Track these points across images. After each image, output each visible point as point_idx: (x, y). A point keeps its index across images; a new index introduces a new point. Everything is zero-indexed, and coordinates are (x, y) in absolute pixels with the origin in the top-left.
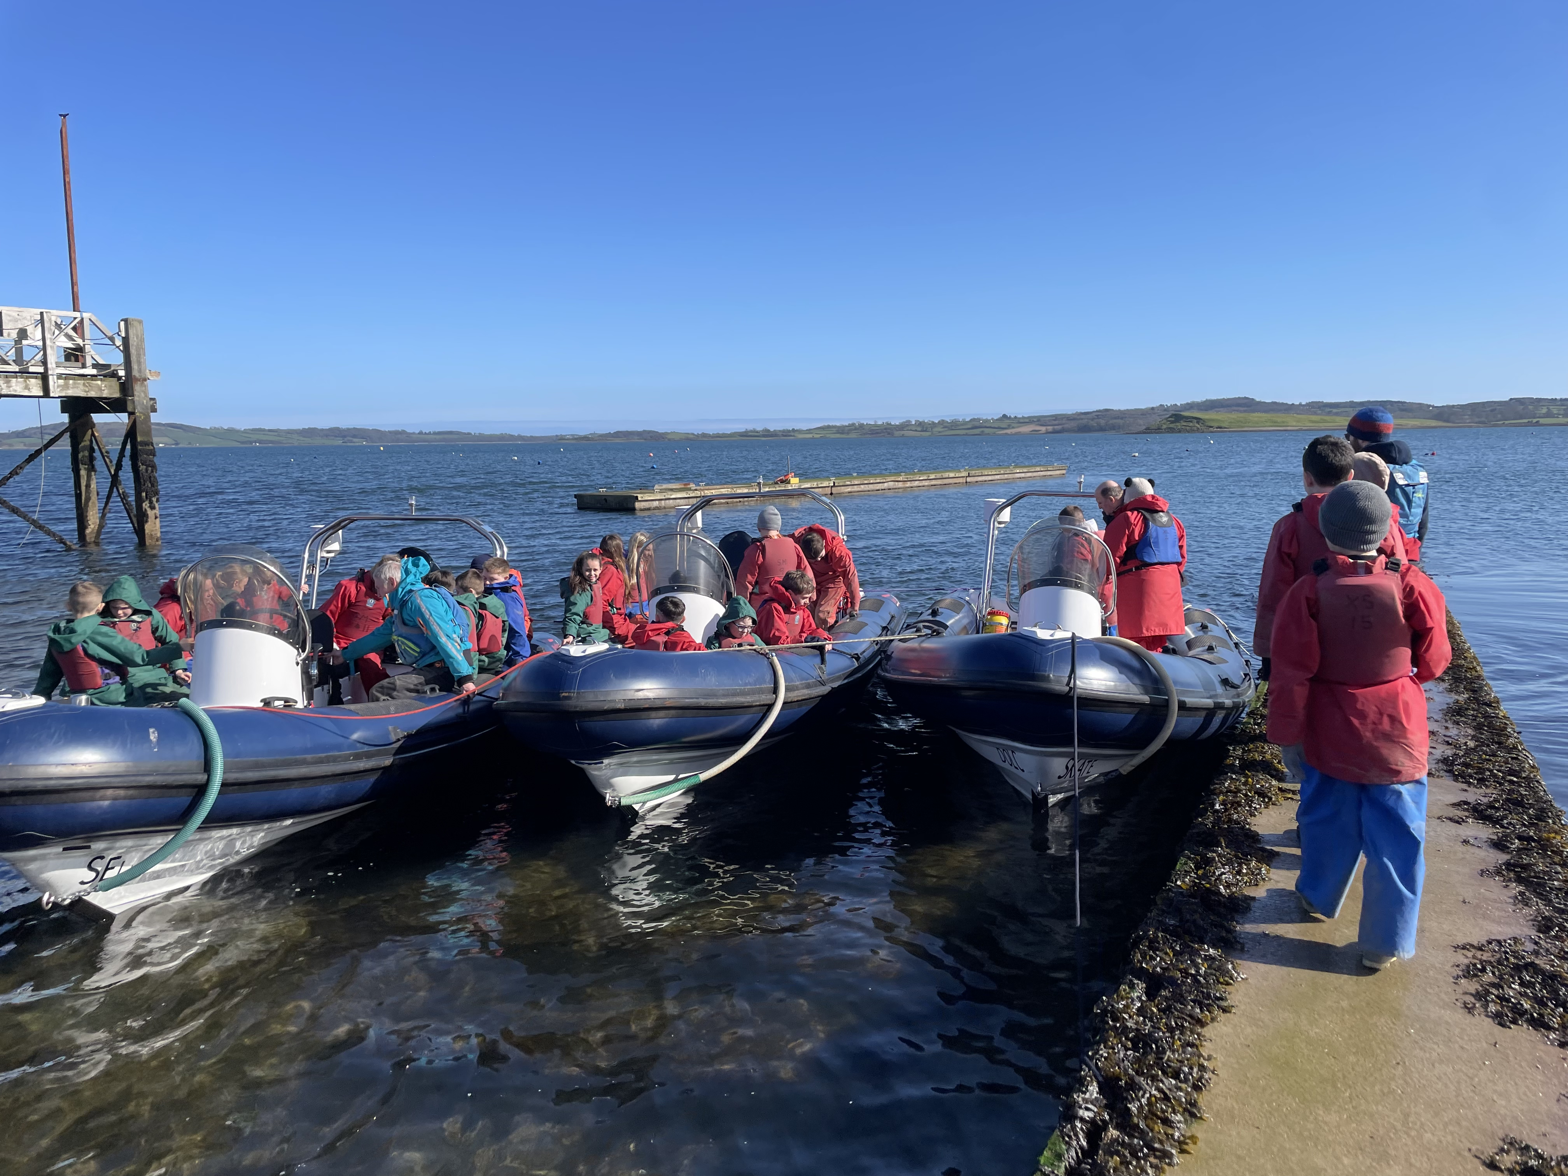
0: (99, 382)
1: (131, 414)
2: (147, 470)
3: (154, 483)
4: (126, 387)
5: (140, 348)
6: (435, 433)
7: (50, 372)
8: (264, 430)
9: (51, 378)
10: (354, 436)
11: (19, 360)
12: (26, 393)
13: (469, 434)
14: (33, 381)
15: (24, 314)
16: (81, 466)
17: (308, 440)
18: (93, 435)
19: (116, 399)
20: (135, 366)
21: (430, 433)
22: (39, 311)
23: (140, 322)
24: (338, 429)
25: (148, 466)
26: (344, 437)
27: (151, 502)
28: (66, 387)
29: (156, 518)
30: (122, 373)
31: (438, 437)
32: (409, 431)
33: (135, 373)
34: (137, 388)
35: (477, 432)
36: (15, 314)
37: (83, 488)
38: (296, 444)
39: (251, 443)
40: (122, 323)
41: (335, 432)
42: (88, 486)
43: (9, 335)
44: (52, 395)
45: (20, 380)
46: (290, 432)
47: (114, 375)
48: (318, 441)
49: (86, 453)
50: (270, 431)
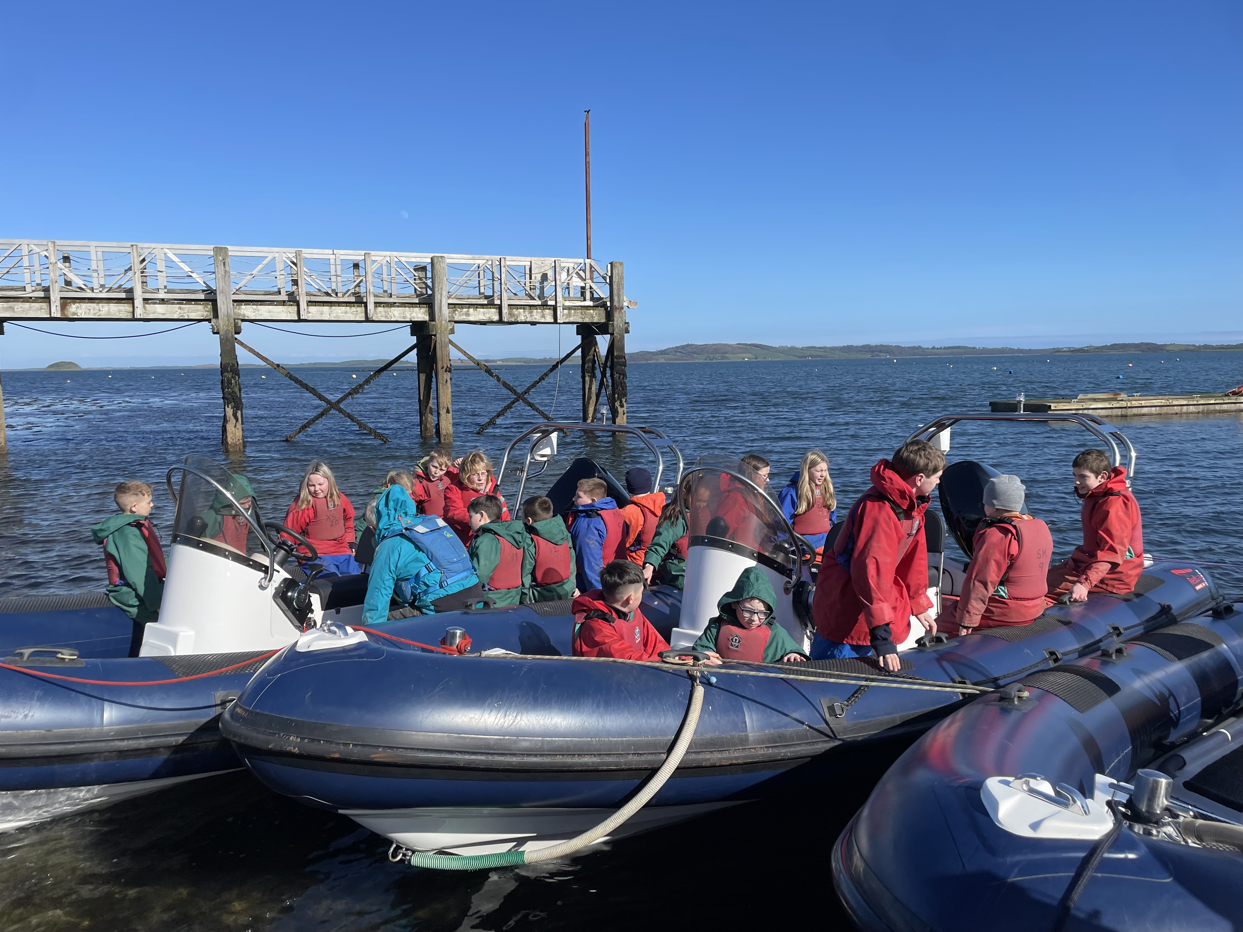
0: (592, 311)
1: (612, 334)
2: (619, 377)
3: (624, 387)
4: (609, 315)
5: (620, 284)
6: (945, 348)
7: (558, 305)
8: (815, 348)
9: (558, 308)
10: (880, 351)
11: (541, 296)
12: (543, 320)
13: (974, 348)
14: (547, 311)
15: (546, 262)
16: (586, 374)
17: (846, 355)
18: (595, 350)
19: (604, 323)
20: (616, 298)
21: (941, 348)
22: (553, 259)
23: (621, 264)
24: (868, 346)
25: (620, 374)
26: (874, 352)
27: (621, 402)
28: (569, 315)
29: (624, 414)
30: (609, 304)
31: (946, 351)
32: (924, 346)
33: (616, 303)
34: (616, 314)
35: (981, 347)
36: (540, 263)
37: (587, 390)
38: (837, 358)
39: (806, 357)
40: (609, 266)
41: (867, 349)
42: (590, 388)
43: (535, 278)
44: (559, 321)
45: (539, 311)
46: (833, 349)
47: (604, 305)
48: (854, 356)
49: (590, 365)
50: (819, 348)
